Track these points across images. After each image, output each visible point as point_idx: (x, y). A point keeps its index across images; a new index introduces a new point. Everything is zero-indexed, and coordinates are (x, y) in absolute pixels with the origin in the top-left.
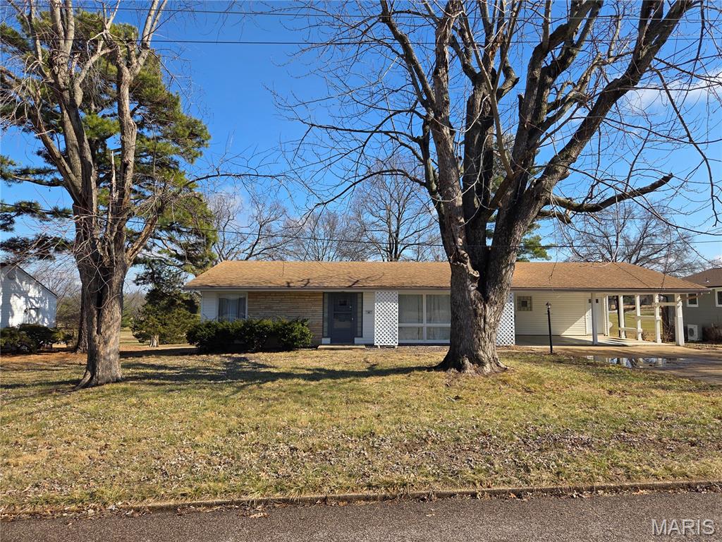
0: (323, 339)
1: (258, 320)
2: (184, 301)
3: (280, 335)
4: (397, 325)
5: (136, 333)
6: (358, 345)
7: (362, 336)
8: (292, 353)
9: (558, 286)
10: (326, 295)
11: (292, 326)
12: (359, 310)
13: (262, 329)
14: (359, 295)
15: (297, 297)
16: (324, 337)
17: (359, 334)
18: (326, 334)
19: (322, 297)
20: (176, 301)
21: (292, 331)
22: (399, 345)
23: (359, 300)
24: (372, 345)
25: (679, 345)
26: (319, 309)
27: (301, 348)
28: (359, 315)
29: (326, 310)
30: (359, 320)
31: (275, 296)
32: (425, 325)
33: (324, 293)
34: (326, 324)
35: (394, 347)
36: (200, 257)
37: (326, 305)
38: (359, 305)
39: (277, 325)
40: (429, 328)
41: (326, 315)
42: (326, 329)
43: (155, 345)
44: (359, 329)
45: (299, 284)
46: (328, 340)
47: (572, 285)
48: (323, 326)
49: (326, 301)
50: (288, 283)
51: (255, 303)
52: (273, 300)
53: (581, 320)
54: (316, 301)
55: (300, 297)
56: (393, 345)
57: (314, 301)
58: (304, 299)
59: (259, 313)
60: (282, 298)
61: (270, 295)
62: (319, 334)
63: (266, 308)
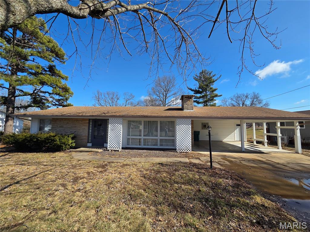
0: (88, 144)
9: (219, 116)
10: (91, 121)
15: (75, 121)
16: (88, 142)
18: (90, 141)
19: (88, 121)
23: (108, 123)
25: (298, 153)
26: (87, 128)
30: (107, 134)
31: (65, 120)
32: (142, 137)
33: (89, 119)
35: (118, 151)
40: (145, 139)
42: (90, 139)
46: (91, 145)
47: (229, 115)
48: (88, 137)
49: (91, 123)
51: (55, 124)
52: (63, 123)
53: (233, 134)
54: (85, 123)
55: (77, 121)
56: (118, 149)
57: (84, 123)
58: (79, 122)
59: (56, 129)
60: (68, 122)
61: (62, 120)
62: (85, 141)
63: (60, 127)
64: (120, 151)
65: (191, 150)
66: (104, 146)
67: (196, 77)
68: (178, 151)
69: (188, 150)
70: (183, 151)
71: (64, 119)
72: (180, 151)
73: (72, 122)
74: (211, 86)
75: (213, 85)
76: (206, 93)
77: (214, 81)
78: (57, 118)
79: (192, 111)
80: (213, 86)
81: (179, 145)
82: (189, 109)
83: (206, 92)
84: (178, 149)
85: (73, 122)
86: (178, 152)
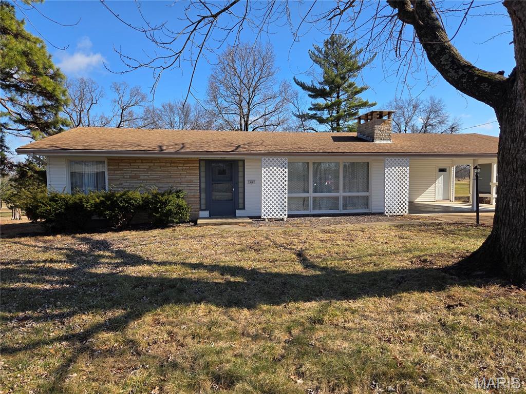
0: (201, 213)
1: (122, 192)
2: (36, 172)
3: (151, 209)
4: (286, 196)
5: (9, 205)
6: (240, 217)
7: (244, 208)
8: (168, 231)
10: (203, 164)
11: (166, 197)
12: (241, 179)
13: (126, 202)
14: (240, 164)
15: (168, 164)
16: (201, 210)
17: (241, 206)
18: (203, 207)
19: (198, 165)
20: (27, 172)
21: (165, 204)
22: (289, 216)
23: (241, 169)
24: (258, 218)
26: (196, 179)
27: (177, 223)
28: (241, 185)
29: (203, 180)
30: (241, 190)
31: (142, 163)
32: (311, 195)
33: (200, 160)
34: (203, 196)
35: (283, 220)
36: (51, 124)
37: (203, 174)
38: (240, 174)
39: (147, 198)
40: (315, 199)
41: (203, 185)
42: (203, 201)
43: (18, 217)
44: (241, 201)
45: (172, 149)
46: (206, 213)
48: (200, 198)
49: (203, 169)
50: (160, 147)
51: (116, 172)
52: (139, 168)
53: (432, 187)
54: (192, 169)
55: (172, 165)
56: (281, 217)
57: (189, 169)
58: (178, 166)
59: (122, 184)
60: (150, 166)
61: (135, 162)
62: (195, 207)
63: (131, 177)
64: (285, 220)
65: (408, 212)
66: (237, 215)
67: (316, 53)
68: (387, 214)
69: (404, 212)
70: (395, 214)
71: (139, 158)
72: (391, 214)
73: (160, 166)
74: (351, 80)
75: (355, 76)
76: (338, 97)
77: (359, 68)
78: (119, 157)
79: (389, 142)
80: (357, 80)
81: (389, 204)
82: (384, 140)
83: (338, 93)
84: (387, 211)
85: (164, 166)
86: (387, 216)
